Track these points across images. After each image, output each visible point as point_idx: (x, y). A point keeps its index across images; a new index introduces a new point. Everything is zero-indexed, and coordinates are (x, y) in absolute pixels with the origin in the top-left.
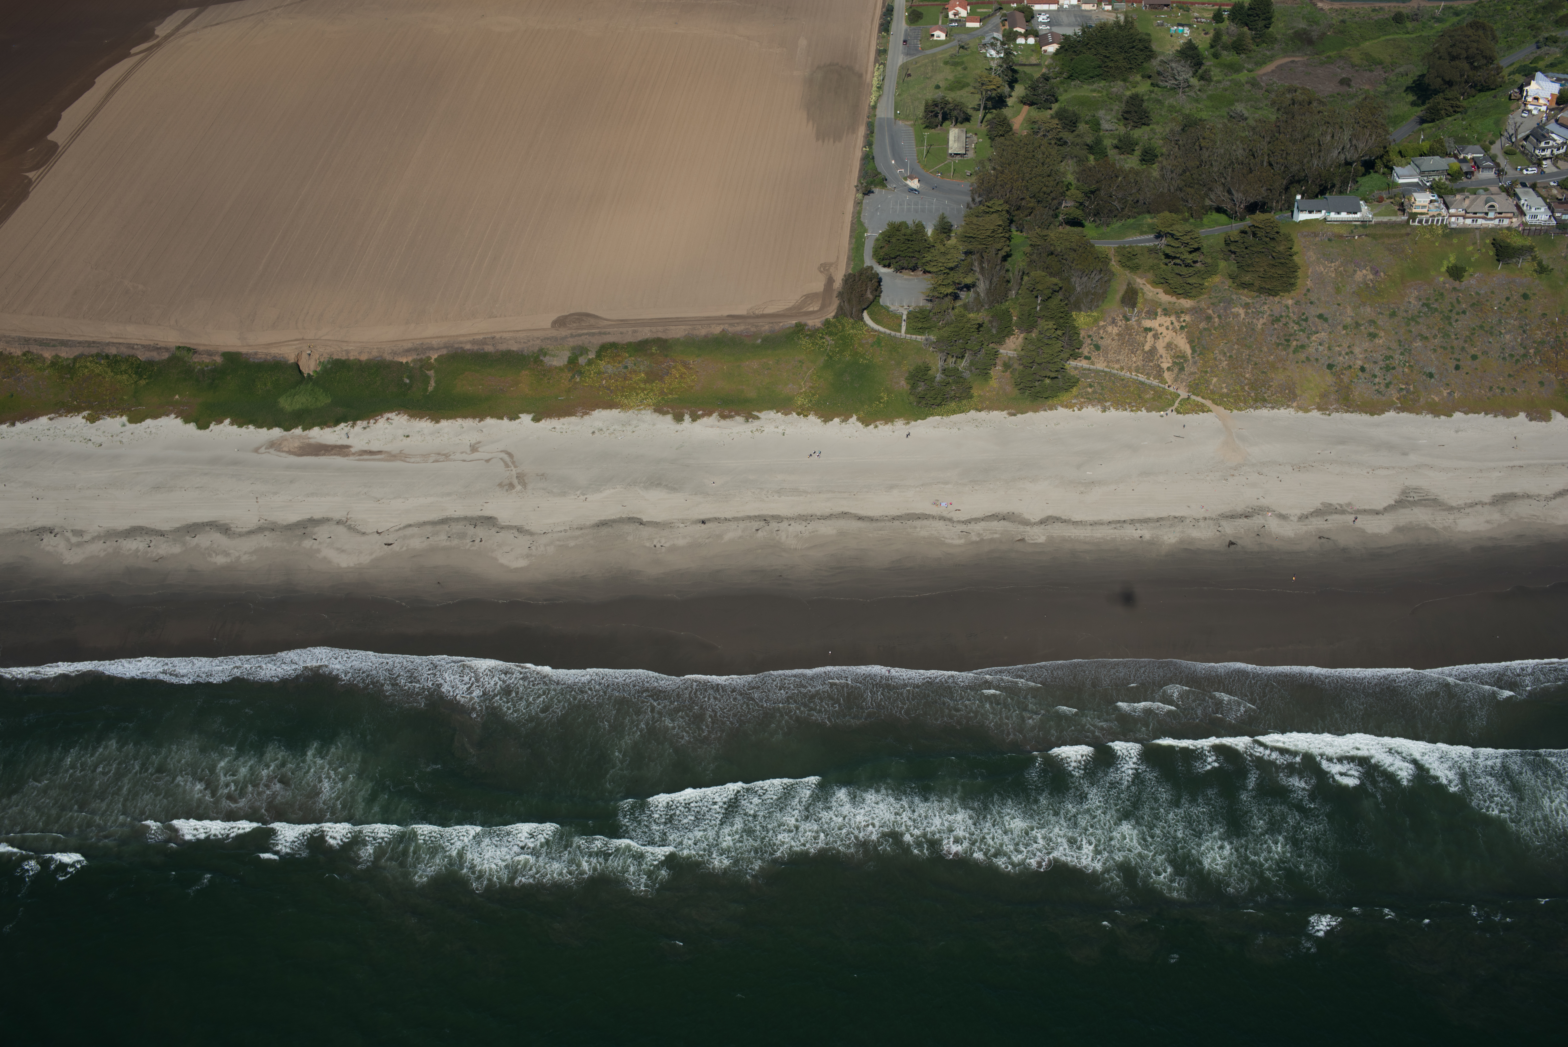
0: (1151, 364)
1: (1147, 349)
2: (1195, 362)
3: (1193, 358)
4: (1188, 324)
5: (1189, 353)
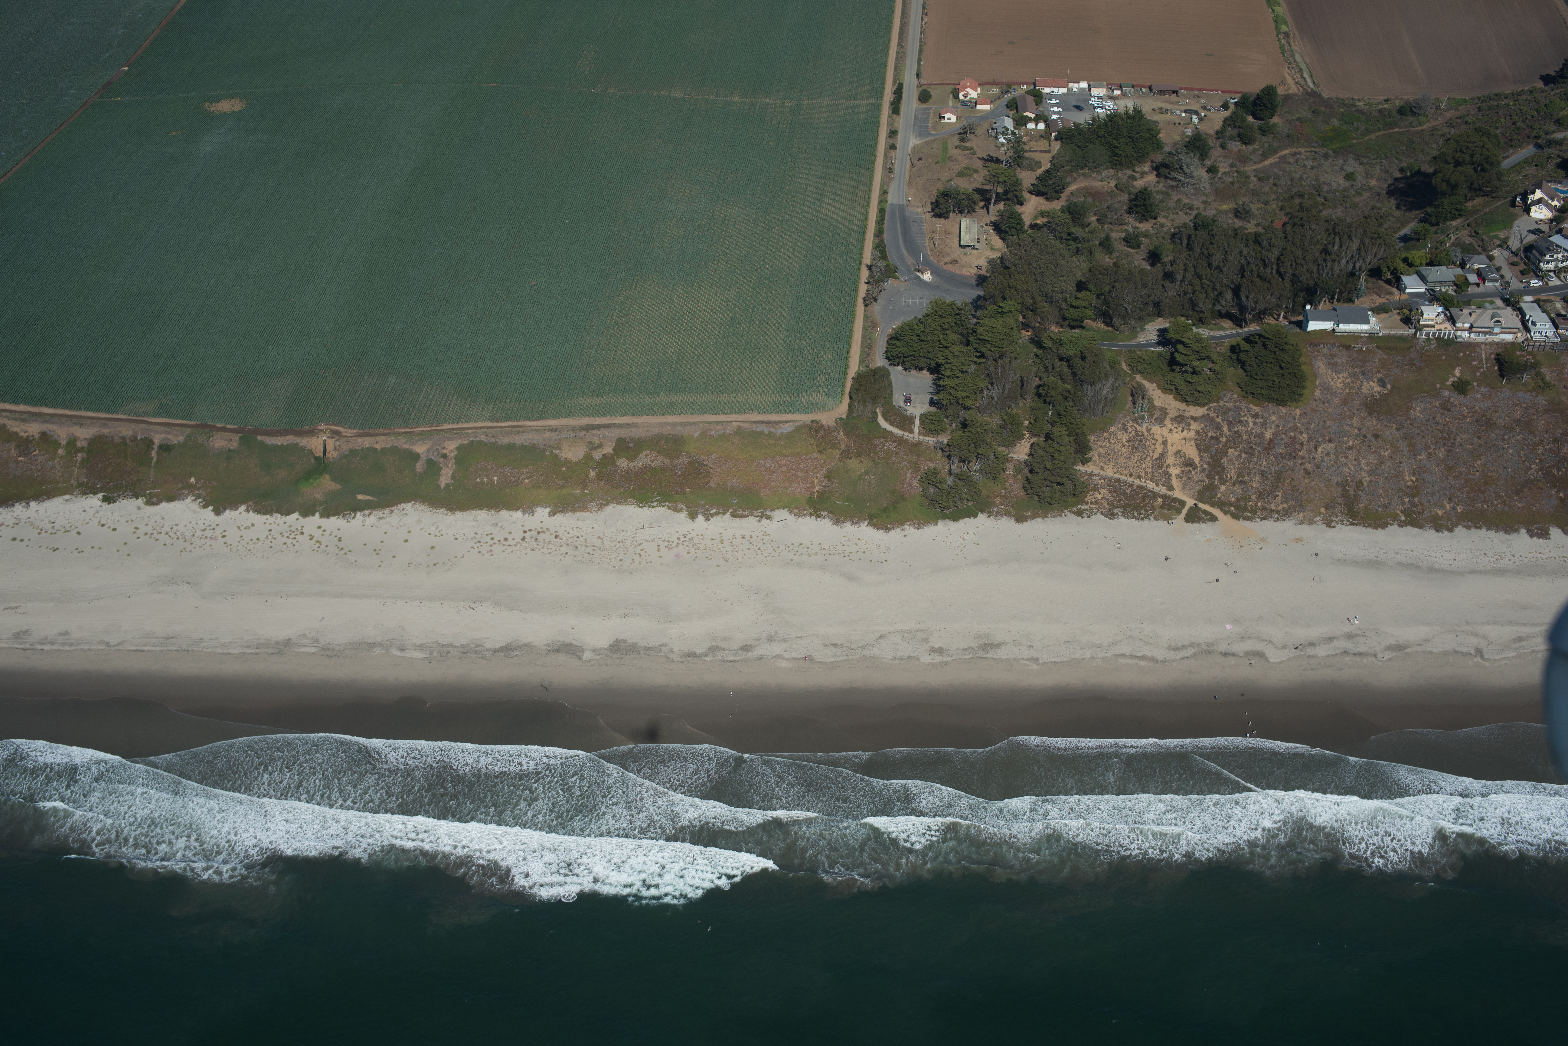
0: (1160, 471)
1: (1156, 455)
2: (1203, 470)
3: (1202, 466)
4: (1197, 432)
5: (1197, 460)
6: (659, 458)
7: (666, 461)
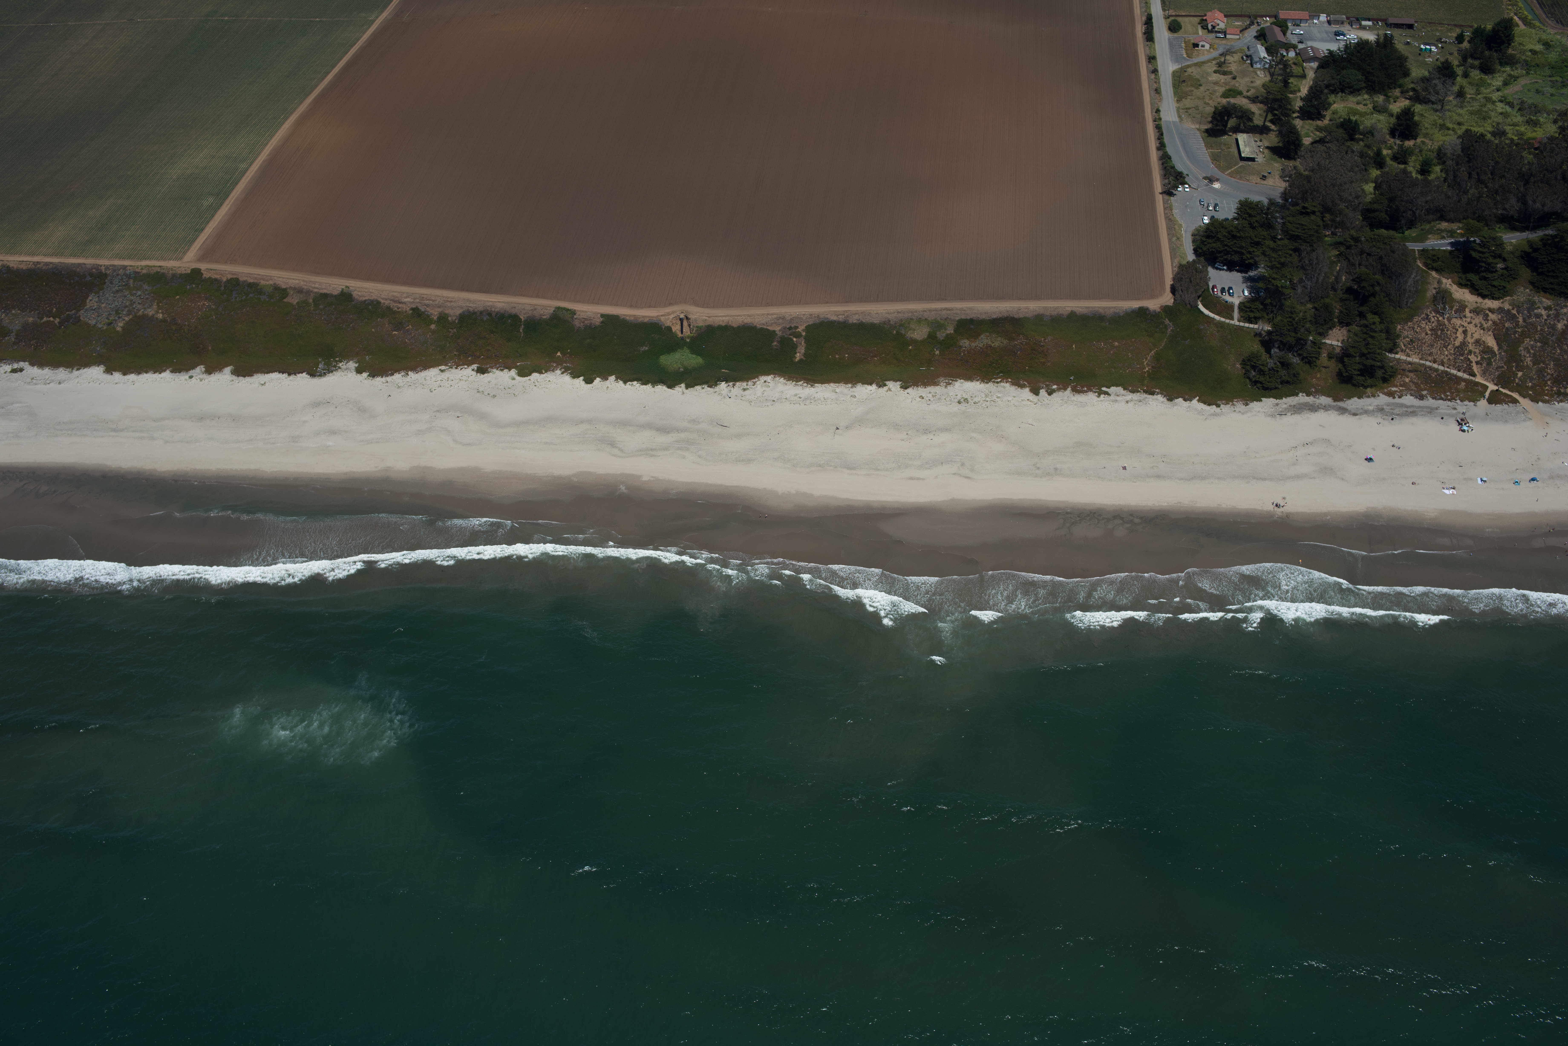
0: (1462, 358)
1: (1457, 344)
2: (1501, 358)
3: (1500, 353)
4: (1494, 323)
5: (1496, 348)
6: (999, 339)
7: (1005, 342)
